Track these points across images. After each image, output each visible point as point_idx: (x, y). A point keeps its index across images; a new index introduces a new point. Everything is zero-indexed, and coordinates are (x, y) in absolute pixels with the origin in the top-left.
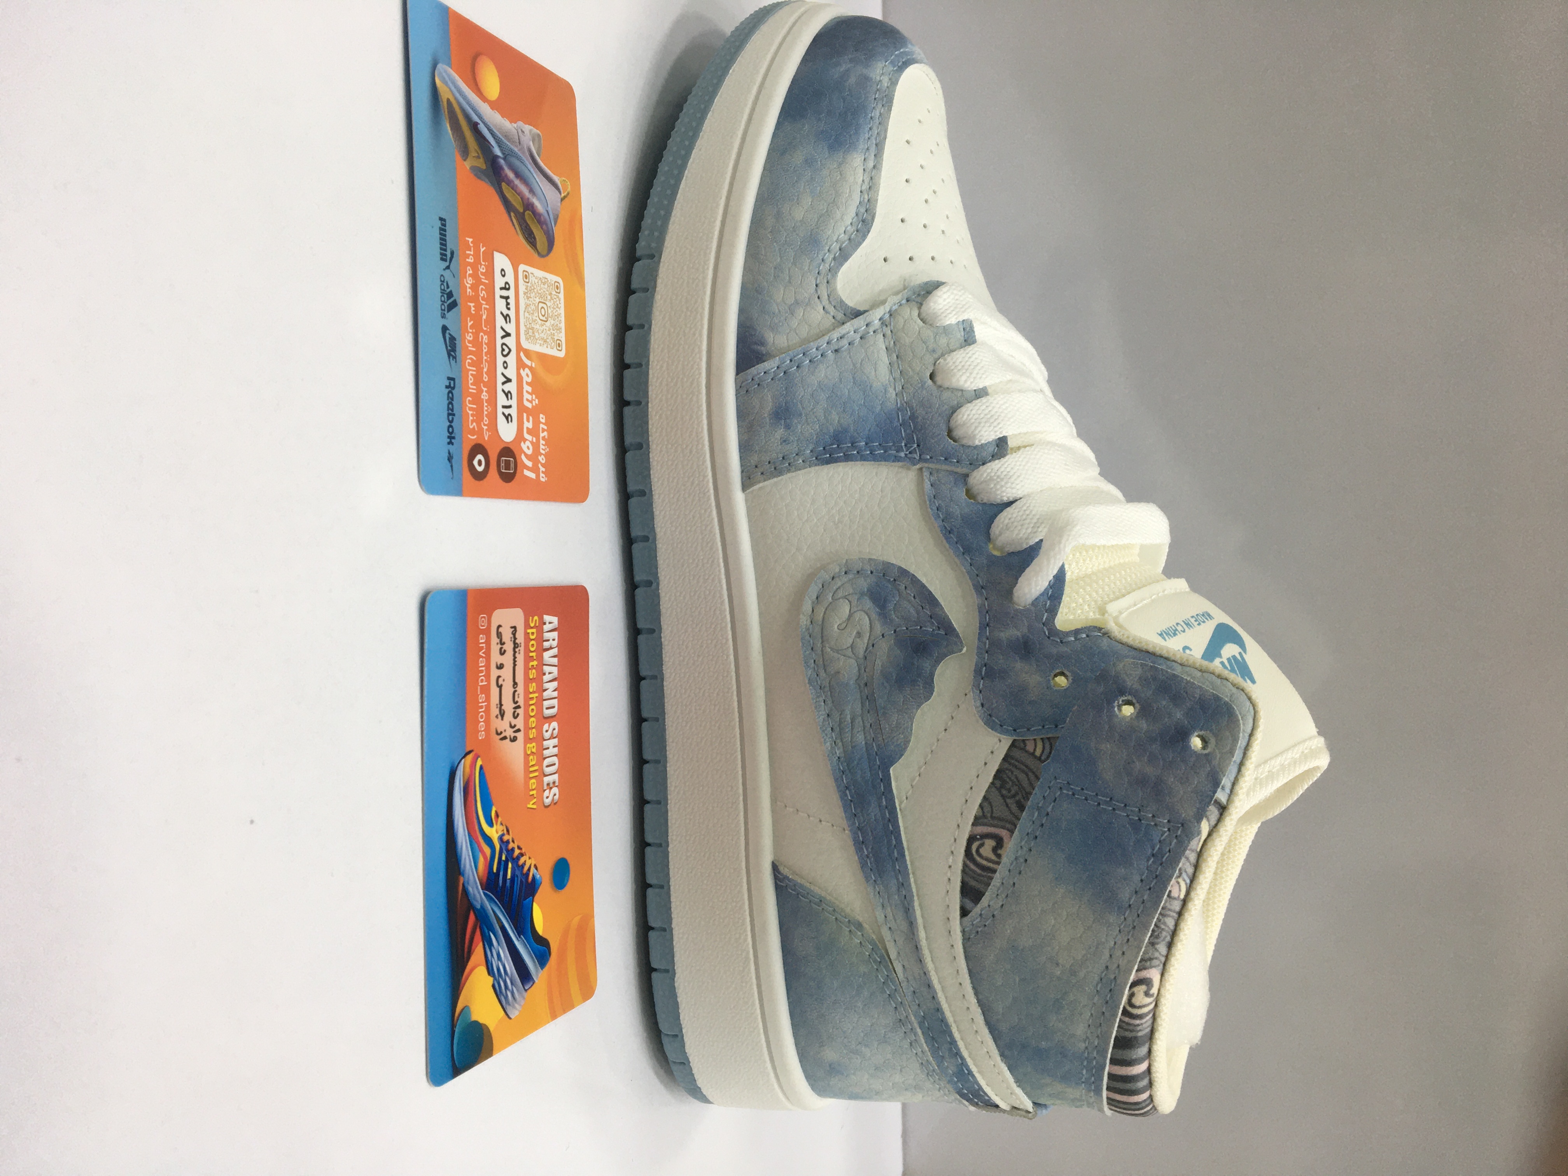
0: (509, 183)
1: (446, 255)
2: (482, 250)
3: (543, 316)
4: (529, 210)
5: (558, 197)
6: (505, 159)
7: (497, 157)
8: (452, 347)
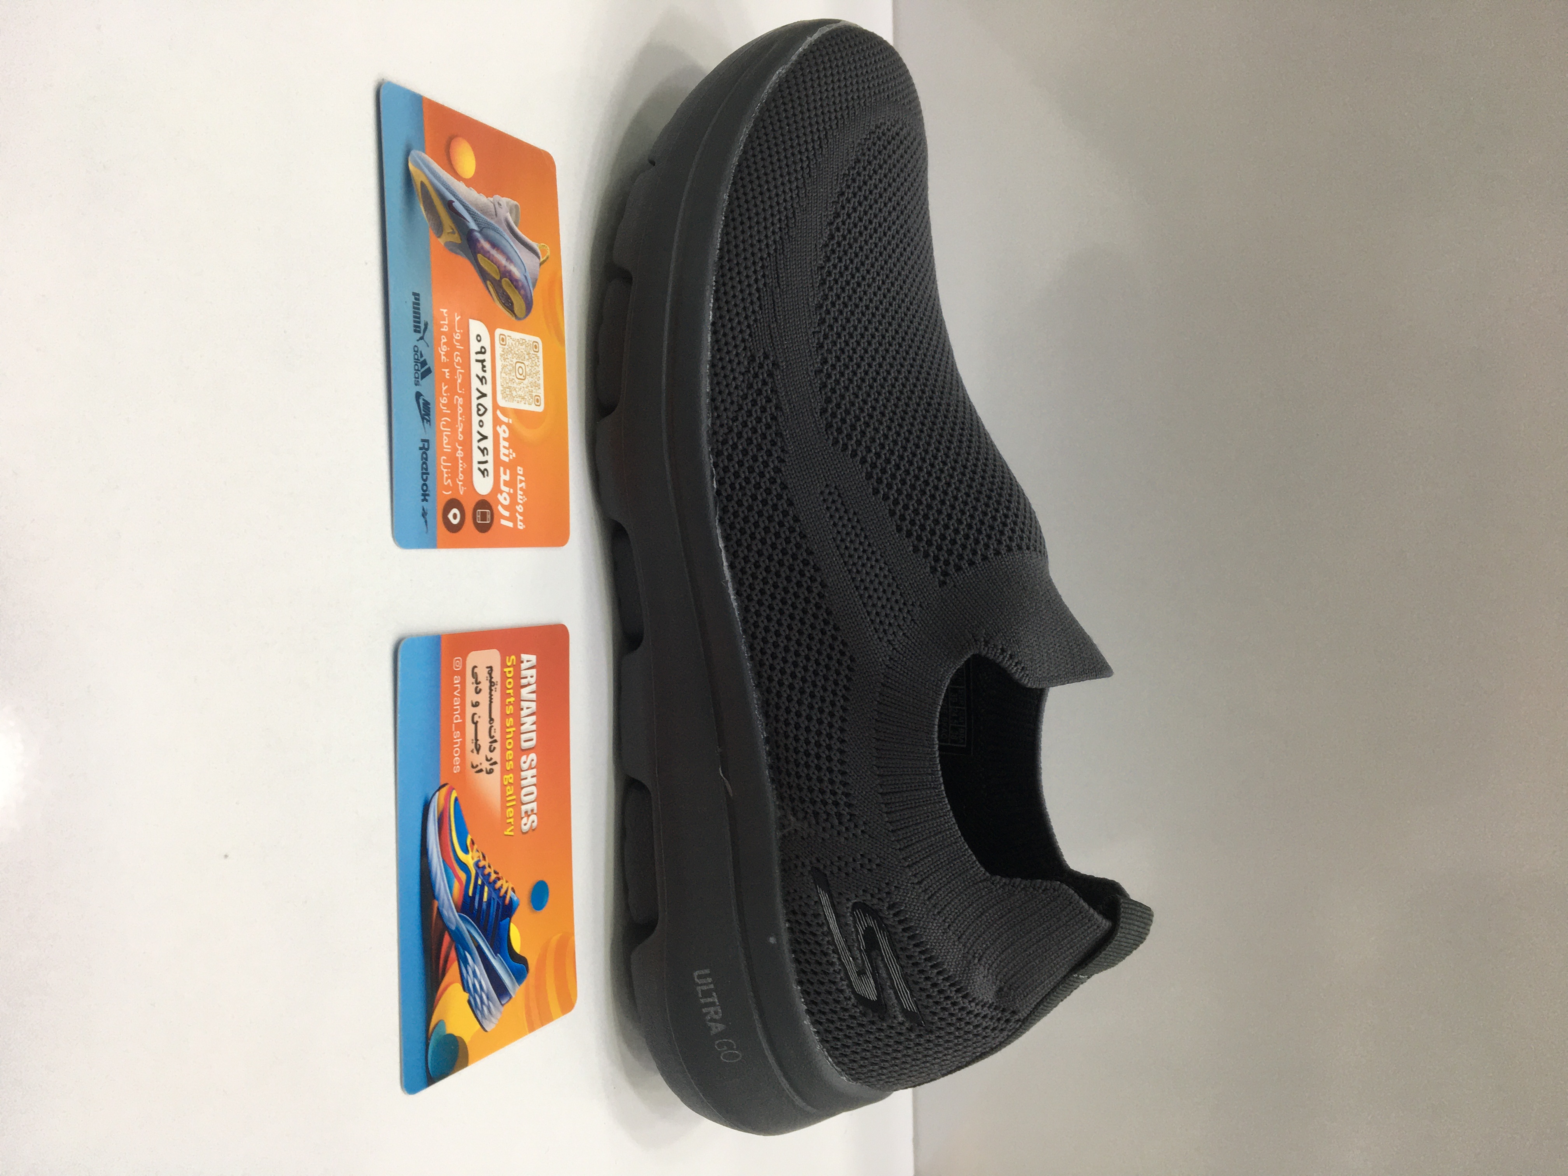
0: (486, 254)
1: (419, 327)
2: (457, 319)
3: (521, 375)
4: (506, 277)
5: (537, 261)
6: (480, 232)
7: (472, 231)
8: (425, 411)
